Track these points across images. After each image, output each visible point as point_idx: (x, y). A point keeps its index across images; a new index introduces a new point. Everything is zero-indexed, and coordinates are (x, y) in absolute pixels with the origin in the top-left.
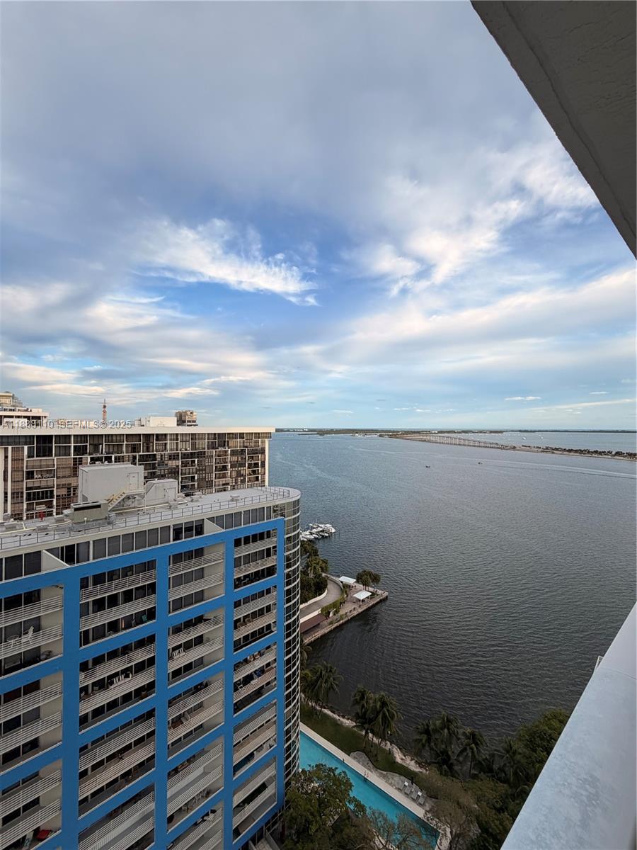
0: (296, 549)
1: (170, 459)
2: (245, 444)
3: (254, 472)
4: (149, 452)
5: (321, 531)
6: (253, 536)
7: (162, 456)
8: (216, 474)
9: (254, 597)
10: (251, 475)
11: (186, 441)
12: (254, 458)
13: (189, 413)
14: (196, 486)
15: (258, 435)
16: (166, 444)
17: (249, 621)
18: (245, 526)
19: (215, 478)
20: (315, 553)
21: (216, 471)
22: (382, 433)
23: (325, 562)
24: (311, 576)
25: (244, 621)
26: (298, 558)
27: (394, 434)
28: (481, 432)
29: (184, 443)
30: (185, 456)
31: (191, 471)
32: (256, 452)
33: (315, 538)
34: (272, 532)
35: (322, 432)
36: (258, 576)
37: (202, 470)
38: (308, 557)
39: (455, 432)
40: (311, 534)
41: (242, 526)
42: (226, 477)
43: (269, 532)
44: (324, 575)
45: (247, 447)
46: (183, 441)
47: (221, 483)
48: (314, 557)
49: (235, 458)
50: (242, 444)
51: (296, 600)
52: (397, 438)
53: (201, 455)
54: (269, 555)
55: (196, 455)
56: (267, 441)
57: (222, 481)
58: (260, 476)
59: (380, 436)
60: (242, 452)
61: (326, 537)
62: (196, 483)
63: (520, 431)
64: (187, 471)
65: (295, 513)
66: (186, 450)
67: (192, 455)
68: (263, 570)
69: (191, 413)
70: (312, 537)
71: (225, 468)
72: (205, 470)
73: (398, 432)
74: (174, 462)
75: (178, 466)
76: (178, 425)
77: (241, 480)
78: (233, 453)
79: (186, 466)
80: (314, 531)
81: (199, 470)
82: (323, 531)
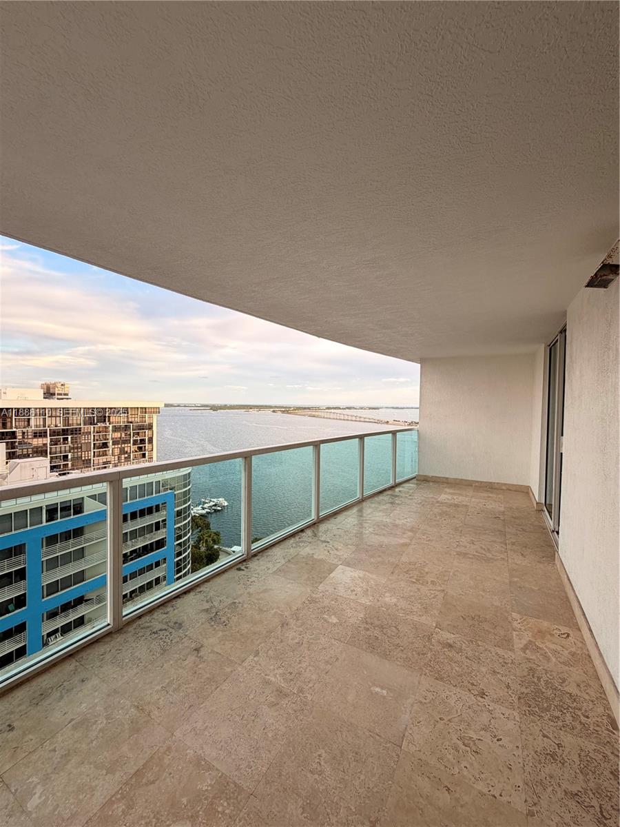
0: (187, 521)
1: (35, 437)
2: (130, 420)
3: (140, 449)
4: (5, 428)
5: (214, 506)
6: (140, 511)
7: (24, 433)
8: (94, 452)
9: (142, 571)
10: (136, 451)
11: (56, 417)
12: (140, 434)
13: (59, 385)
14: (70, 465)
15: (144, 410)
16: (29, 419)
17: (137, 596)
18: (131, 501)
19: (94, 456)
20: (208, 526)
21: (94, 448)
22: (274, 409)
23: (217, 534)
24: (203, 549)
25: (131, 596)
26: (189, 530)
27: (286, 410)
28: (362, 408)
29: (54, 419)
30: (53, 433)
31: (63, 449)
32: (142, 428)
33: (208, 513)
34: (161, 506)
35: (215, 408)
36: (146, 550)
37: (77, 448)
38: (200, 532)
39: (340, 408)
40: (203, 509)
41: (129, 502)
42: (106, 455)
43: (157, 506)
44: (216, 547)
45: (131, 422)
46: (51, 416)
47: (101, 461)
48: (206, 531)
49: (117, 435)
50: (126, 420)
51: (186, 570)
52: (289, 413)
53: (76, 432)
54: (158, 528)
55: (69, 432)
56: (155, 416)
57: (103, 459)
58: (147, 453)
59: (274, 411)
60: (126, 428)
61: (219, 510)
62: (70, 463)
63: (393, 408)
64: (58, 450)
65: (185, 487)
66: (56, 426)
67: (65, 432)
68: (151, 544)
69: (62, 385)
70: (204, 512)
71: (105, 445)
72: (81, 448)
73: (290, 408)
74: (40, 440)
75: (45, 445)
76: (44, 398)
77: (125, 458)
78: (116, 429)
79: (56, 444)
80: (206, 506)
81: (73, 448)
82: (215, 505)
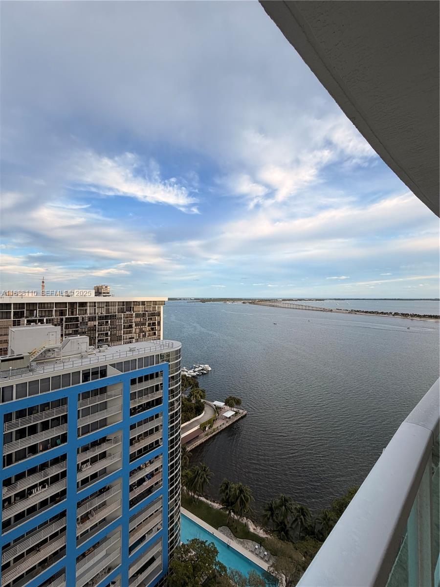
0: (178, 385)
1: (89, 320)
2: (146, 309)
3: (152, 329)
4: (73, 315)
5: (202, 370)
6: (145, 376)
7: (83, 318)
8: (124, 331)
9: (146, 421)
10: (150, 331)
11: (101, 308)
12: (153, 319)
13: (104, 287)
14: (109, 340)
15: (155, 303)
16: (86, 309)
17: (142, 439)
18: (139, 369)
19: (124, 334)
20: (197, 385)
21: (124, 329)
22: (244, 301)
23: (203, 391)
24: (193, 402)
25: (138, 439)
26: (180, 391)
27: (253, 302)
28: (310, 300)
29: (100, 309)
30: (100, 318)
31: (105, 329)
32: (153, 315)
33: (198, 375)
34: (159, 373)
35: (203, 301)
36: (149, 405)
37: (114, 328)
38: (192, 389)
39: (292, 300)
40: (194, 372)
41: (137, 369)
42: (131, 333)
43: (157, 374)
44: (202, 400)
45: (147, 311)
46: (99, 308)
47: (128, 337)
48: (195, 389)
49: (138, 320)
50: (143, 309)
51: (178, 421)
52: (255, 304)
53: (113, 317)
54: (157, 390)
55: (109, 317)
56: (162, 307)
57: (129, 336)
58: (157, 332)
59: (244, 303)
60: (144, 315)
61: (205, 374)
62: (109, 338)
63: (335, 299)
64: (103, 329)
65: (177, 359)
66: (102, 314)
67: (106, 317)
68: (153, 401)
69: (106, 287)
70: (195, 374)
71: (131, 326)
72: (116, 328)
73: (256, 300)
74: (92, 322)
75: (95, 326)
76: (95, 296)
77: (143, 335)
78: (137, 316)
79: (101, 325)
80: (197, 369)
81: (111, 328)
82: (203, 370)
